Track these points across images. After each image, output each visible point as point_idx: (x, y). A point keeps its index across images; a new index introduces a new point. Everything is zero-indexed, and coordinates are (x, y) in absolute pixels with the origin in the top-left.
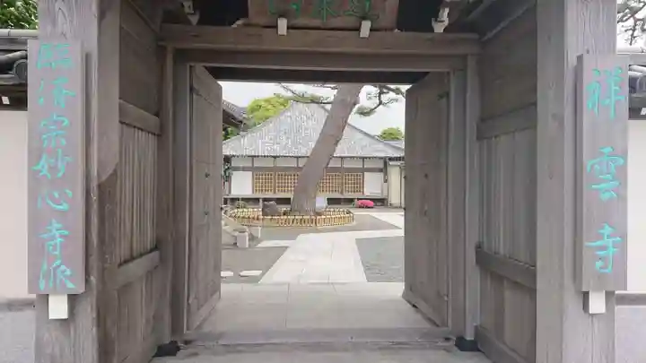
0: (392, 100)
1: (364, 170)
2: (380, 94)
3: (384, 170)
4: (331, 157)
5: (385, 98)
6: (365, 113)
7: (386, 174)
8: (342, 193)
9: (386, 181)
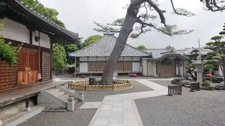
0: (147, 30)
1: (132, 62)
2: (142, 27)
3: (140, 61)
4: (120, 57)
5: (144, 29)
6: (134, 37)
7: (141, 63)
8: (124, 71)
9: (141, 66)
